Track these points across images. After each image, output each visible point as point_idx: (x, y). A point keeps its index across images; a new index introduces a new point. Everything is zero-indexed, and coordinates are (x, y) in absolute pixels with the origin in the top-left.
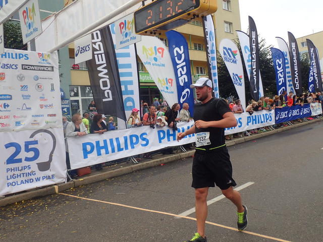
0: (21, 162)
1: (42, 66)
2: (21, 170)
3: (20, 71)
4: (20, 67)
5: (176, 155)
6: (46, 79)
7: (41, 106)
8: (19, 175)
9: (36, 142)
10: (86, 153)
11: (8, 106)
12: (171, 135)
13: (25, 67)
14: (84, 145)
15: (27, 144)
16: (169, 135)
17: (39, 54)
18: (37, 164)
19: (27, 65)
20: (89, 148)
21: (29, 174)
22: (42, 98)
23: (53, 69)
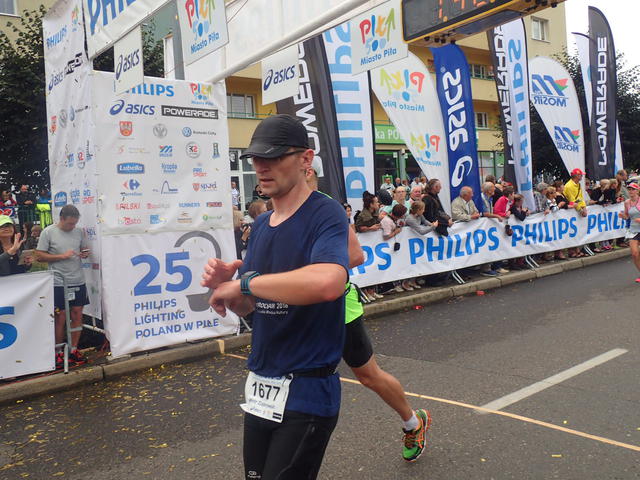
0: (160, 292)
1: (198, 109)
2: (159, 308)
3: (158, 117)
4: (157, 111)
5: (445, 290)
6: (204, 133)
7: (196, 187)
8: (155, 316)
9: (185, 256)
11: (137, 185)
12: (436, 249)
13: (167, 111)
15: (170, 258)
16: (431, 249)
17: (192, 85)
18: (187, 296)
19: (171, 107)
21: (174, 316)
22: (198, 172)
23: (216, 114)
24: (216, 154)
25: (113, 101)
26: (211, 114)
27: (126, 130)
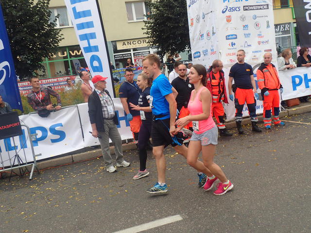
1: (259, 5)
3: (242, 12)
4: (242, 8)
6: (262, 17)
7: (259, 43)
10: (295, 86)
11: (234, 44)
13: (246, 8)
14: (293, 78)
19: (247, 6)
20: (297, 80)
22: (260, 36)
23: (268, 7)
24: (268, 26)
25: (223, 7)
26: (265, 7)
27: (229, 20)
